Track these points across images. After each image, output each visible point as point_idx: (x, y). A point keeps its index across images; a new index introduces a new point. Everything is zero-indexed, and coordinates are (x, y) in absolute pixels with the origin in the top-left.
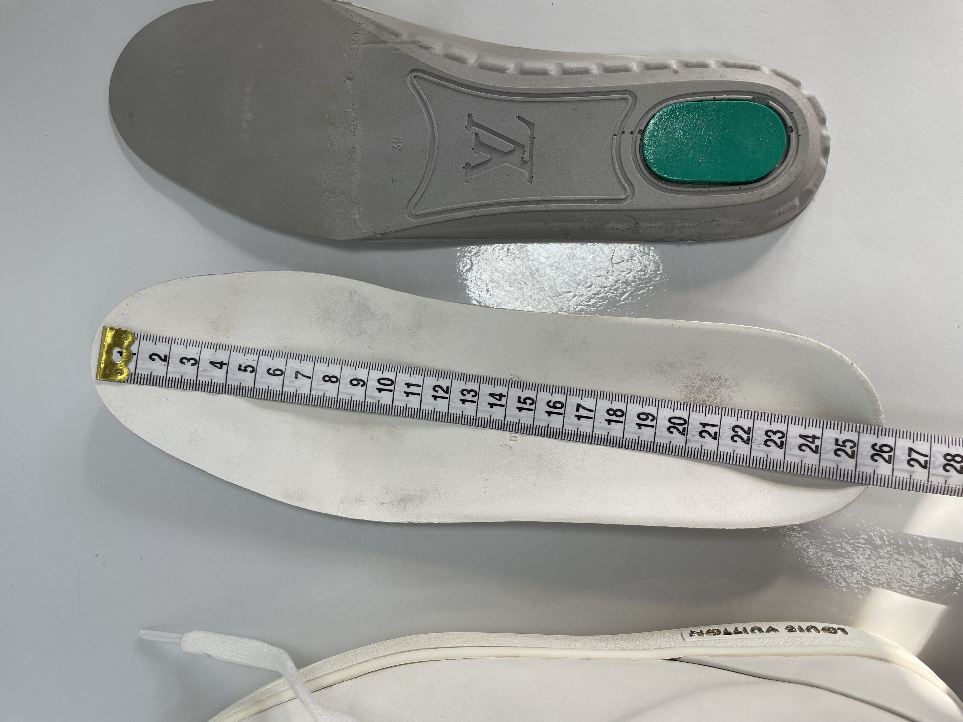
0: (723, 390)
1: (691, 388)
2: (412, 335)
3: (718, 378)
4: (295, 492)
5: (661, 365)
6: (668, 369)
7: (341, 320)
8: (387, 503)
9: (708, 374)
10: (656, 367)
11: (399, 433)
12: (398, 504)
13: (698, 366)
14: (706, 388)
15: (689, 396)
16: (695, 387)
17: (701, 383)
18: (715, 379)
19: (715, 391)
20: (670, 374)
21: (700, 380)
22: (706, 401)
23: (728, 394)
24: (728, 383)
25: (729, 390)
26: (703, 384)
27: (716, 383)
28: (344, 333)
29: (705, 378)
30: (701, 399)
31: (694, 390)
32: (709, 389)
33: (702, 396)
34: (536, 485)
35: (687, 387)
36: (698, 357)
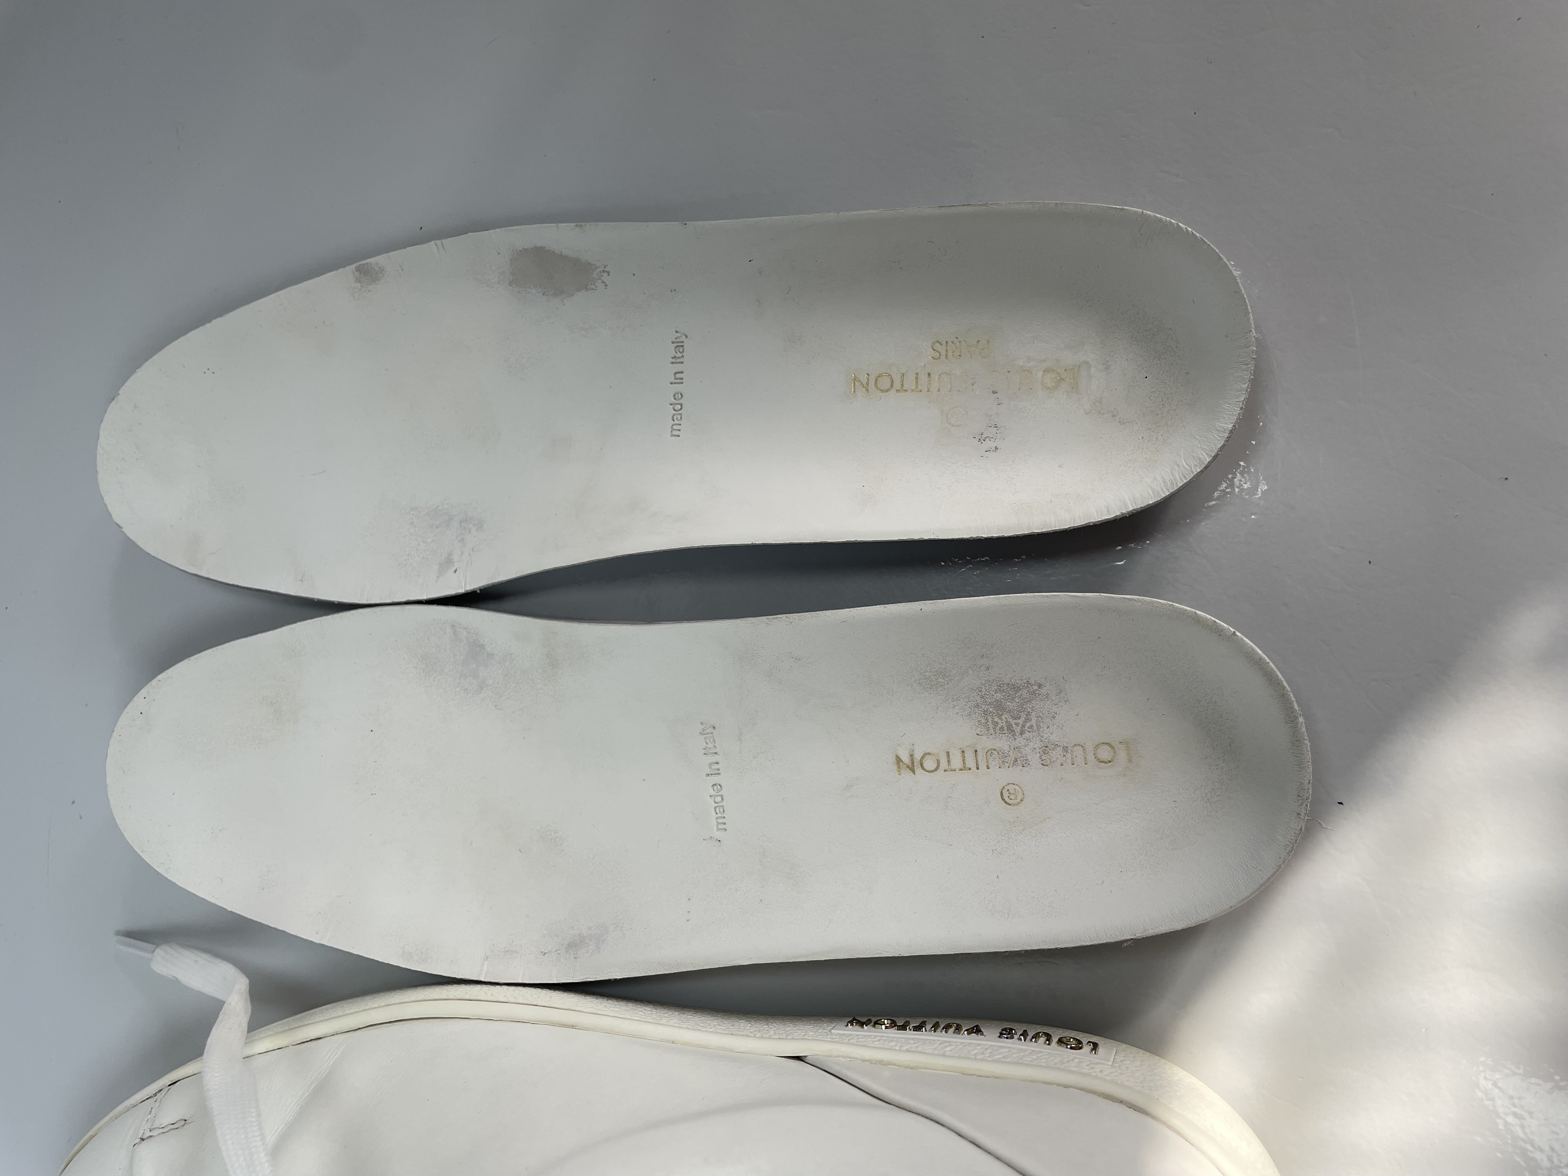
0: (1038, 703)
1: (984, 706)
2: (548, 679)
3: (1026, 685)
4: (417, 949)
5: (925, 675)
6: (940, 680)
7: (450, 671)
8: (551, 952)
9: (1007, 681)
10: (920, 680)
11: (557, 837)
12: (566, 952)
13: (988, 669)
14: (1008, 704)
15: (983, 721)
16: (990, 704)
17: (999, 696)
18: (1021, 687)
19: (1024, 706)
20: (945, 689)
21: (996, 692)
22: (1014, 726)
23: (1048, 710)
24: (1043, 691)
25: (1048, 702)
26: (1002, 697)
27: (1023, 693)
28: (458, 689)
29: (1004, 687)
30: (1004, 723)
31: (991, 710)
32: (1014, 704)
33: (1006, 718)
34: (761, 900)
35: (977, 706)
36: (983, 655)
